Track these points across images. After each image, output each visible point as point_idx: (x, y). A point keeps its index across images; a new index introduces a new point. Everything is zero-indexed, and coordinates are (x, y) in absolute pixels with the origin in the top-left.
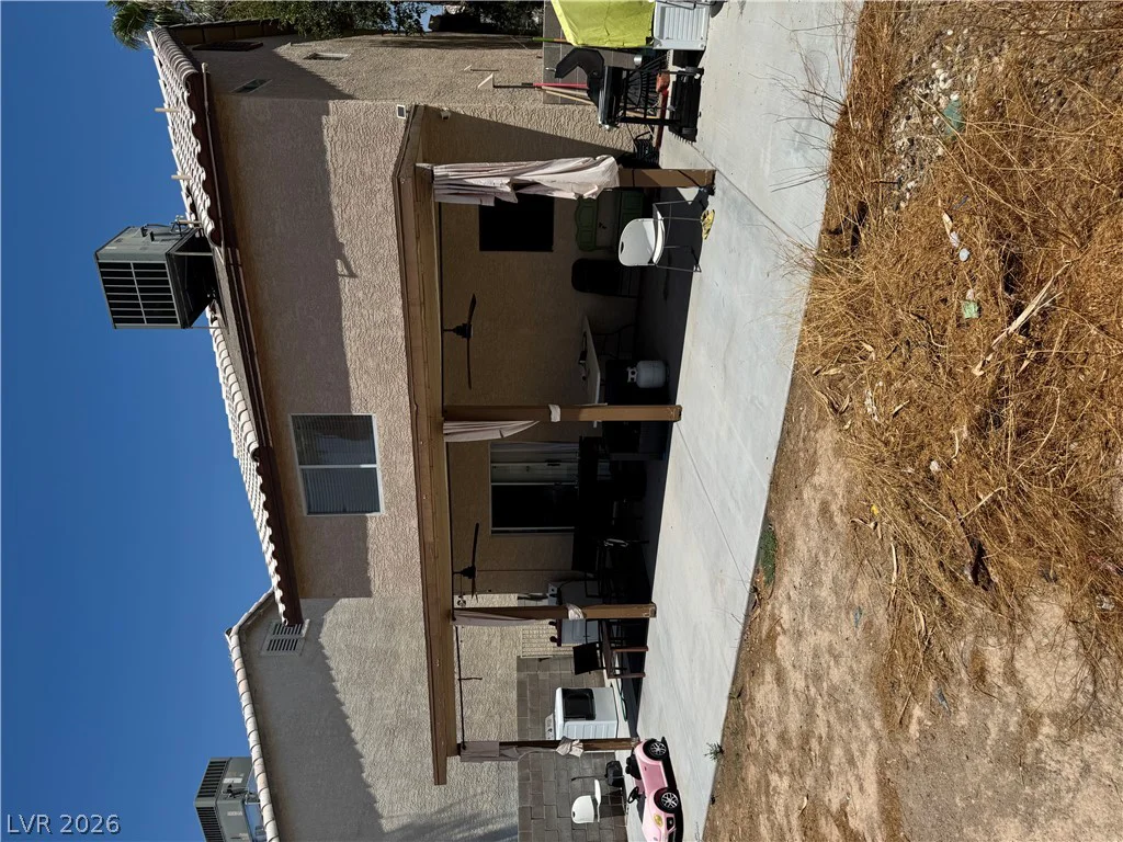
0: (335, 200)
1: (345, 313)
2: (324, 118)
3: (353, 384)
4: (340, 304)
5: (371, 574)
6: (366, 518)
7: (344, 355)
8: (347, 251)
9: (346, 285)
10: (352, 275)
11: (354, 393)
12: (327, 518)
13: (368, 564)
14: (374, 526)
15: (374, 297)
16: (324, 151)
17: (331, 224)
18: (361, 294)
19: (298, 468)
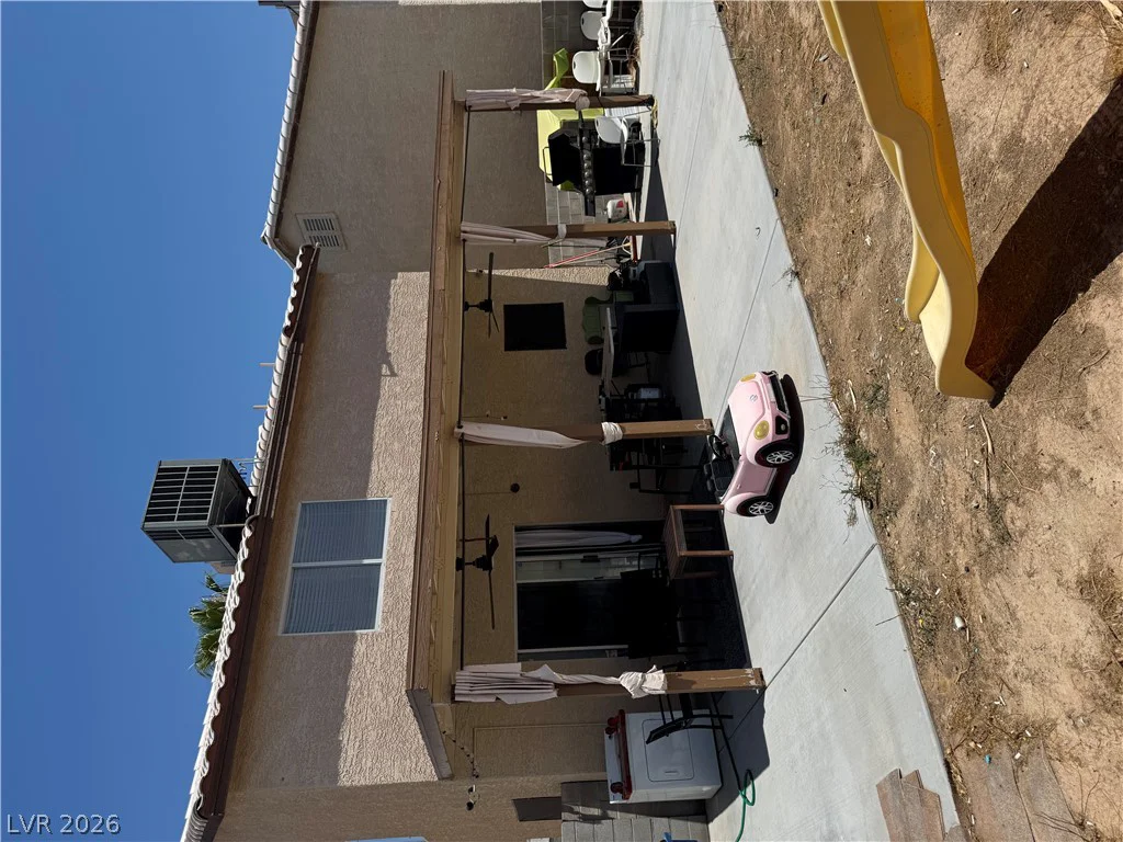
0: (390, 325)
1: (381, 403)
2: (393, 281)
3: (374, 468)
4: (378, 397)
5: (344, 737)
6: (354, 636)
7: (371, 439)
8: (392, 359)
9: (387, 384)
10: (393, 374)
11: (373, 477)
12: (305, 638)
13: (343, 716)
14: (363, 649)
15: (411, 390)
16: (389, 297)
17: (384, 341)
18: (398, 389)
19: (291, 565)
